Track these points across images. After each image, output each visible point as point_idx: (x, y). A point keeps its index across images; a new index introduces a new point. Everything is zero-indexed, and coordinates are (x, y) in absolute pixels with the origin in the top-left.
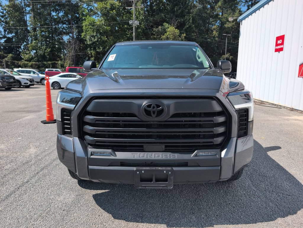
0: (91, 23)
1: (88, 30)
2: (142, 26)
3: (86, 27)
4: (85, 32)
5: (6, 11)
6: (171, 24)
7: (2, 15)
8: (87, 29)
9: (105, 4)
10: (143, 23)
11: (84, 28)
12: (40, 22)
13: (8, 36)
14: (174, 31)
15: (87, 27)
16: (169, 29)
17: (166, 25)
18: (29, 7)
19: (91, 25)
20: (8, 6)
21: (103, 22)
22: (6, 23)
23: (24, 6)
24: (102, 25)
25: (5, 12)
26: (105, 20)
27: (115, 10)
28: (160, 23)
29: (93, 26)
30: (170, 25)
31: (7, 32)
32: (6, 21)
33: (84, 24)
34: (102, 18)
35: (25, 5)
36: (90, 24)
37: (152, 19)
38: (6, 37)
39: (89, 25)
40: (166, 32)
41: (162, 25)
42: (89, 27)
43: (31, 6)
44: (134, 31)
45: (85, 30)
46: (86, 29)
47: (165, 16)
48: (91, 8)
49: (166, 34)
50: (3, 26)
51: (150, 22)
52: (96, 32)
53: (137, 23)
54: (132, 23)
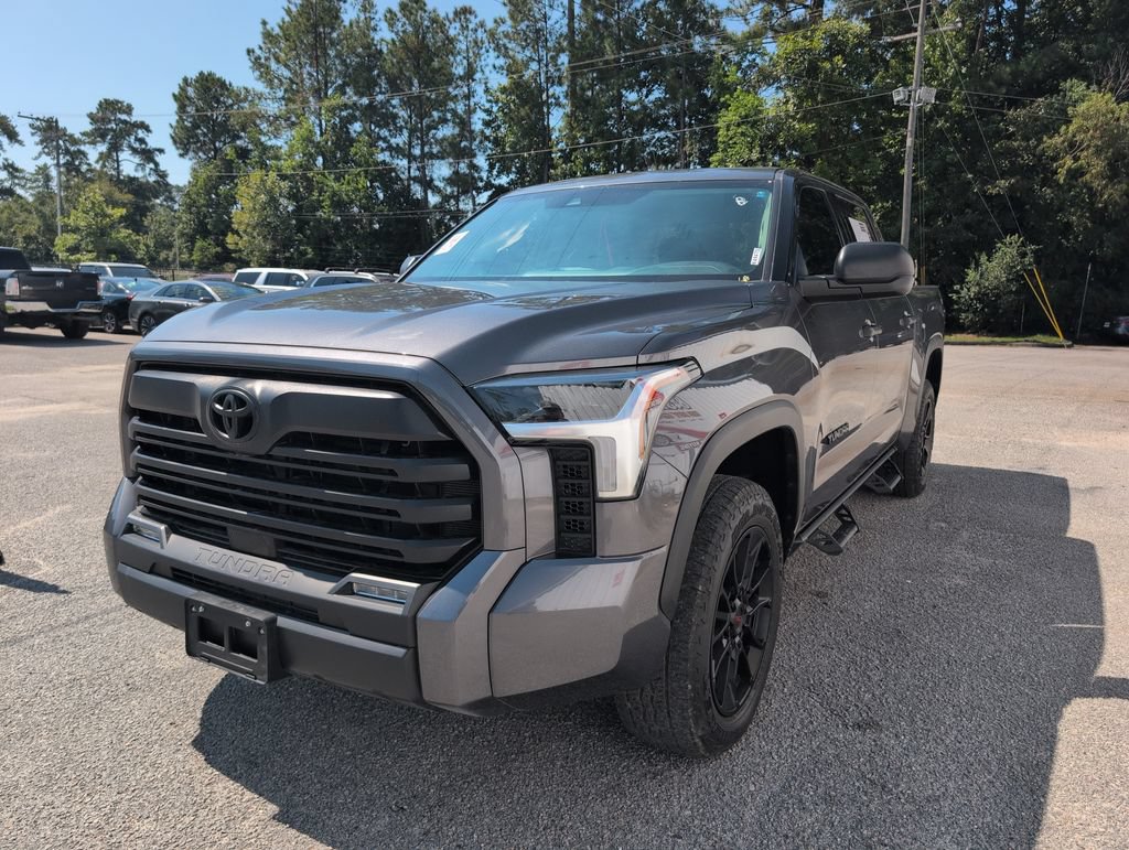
0: (746, 116)
1: (735, 143)
2: (952, 103)
3: (728, 130)
4: (724, 150)
5: (500, 104)
6: (1099, 83)
7: (487, 118)
8: (731, 139)
9: (805, 38)
10: (959, 93)
11: (722, 136)
12: (584, 129)
13: (497, 182)
14: (1113, 113)
15: (731, 133)
16: (1082, 107)
17: (1075, 87)
18: (560, 84)
19: (749, 122)
20: (504, 90)
21: (791, 107)
22: (497, 142)
23: (544, 85)
24: (788, 116)
25: (495, 109)
26: (799, 97)
27: (840, 57)
28: (1046, 85)
29: (752, 127)
30: (1094, 87)
31: (495, 172)
32: (496, 138)
33: (721, 124)
34: (789, 94)
35: (548, 79)
36: (744, 120)
37: (1008, 69)
38: (492, 186)
39: (739, 125)
40: (1068, 122)
41: (1055, 90)
42: (740, 130)
43: (566, 83)
44: (909, 128)
45: (724, 142)
46: (726, 140)
47: (1077, 49)
48: (754, 60)
49: (1068, 128)
50: (489, 152)
51: (1000, 83)
52: (760, 146)
53: (925, 95)
54: (902, 97)
